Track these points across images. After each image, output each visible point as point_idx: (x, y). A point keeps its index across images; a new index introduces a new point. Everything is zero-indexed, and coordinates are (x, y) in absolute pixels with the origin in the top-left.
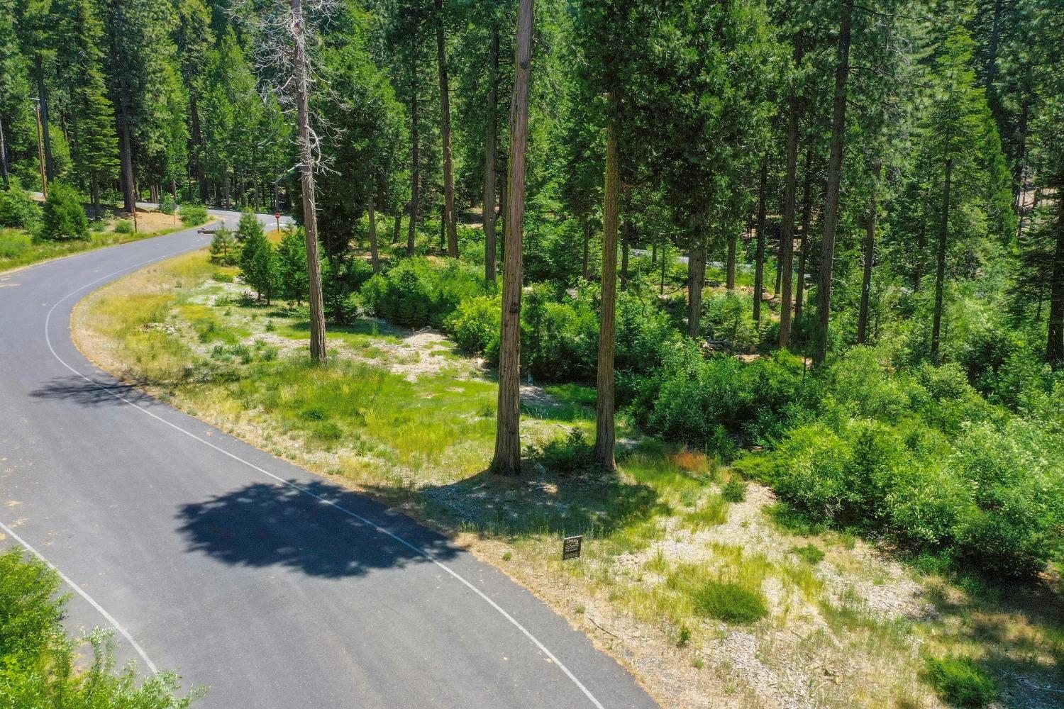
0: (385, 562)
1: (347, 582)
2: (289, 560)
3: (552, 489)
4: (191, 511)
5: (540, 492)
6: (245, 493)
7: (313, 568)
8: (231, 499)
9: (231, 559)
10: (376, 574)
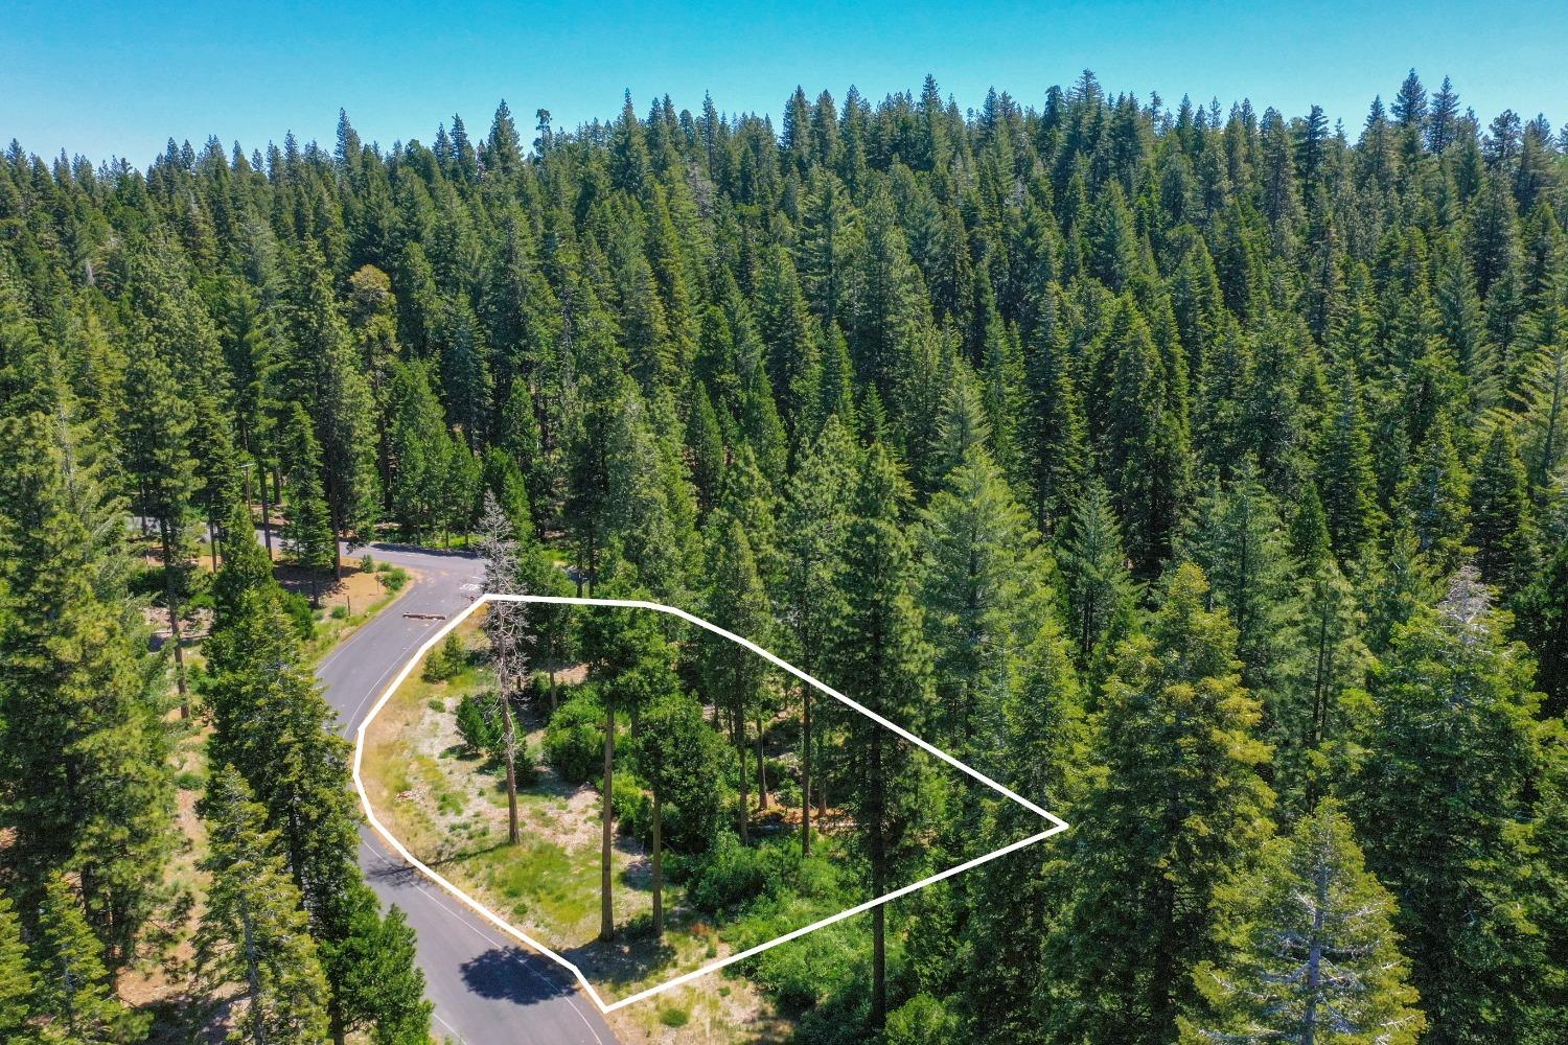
0: (546, 997)
1: (531, 1007)
2: (507, 995)
3: (626, 949)
4: (465, 967)
5: (621, 952)
6: (485, 956)
7: (518, 1001)
8: (479, 960)
9: (486, 995)
10: (542, 1003)
